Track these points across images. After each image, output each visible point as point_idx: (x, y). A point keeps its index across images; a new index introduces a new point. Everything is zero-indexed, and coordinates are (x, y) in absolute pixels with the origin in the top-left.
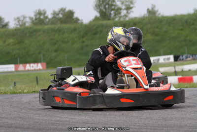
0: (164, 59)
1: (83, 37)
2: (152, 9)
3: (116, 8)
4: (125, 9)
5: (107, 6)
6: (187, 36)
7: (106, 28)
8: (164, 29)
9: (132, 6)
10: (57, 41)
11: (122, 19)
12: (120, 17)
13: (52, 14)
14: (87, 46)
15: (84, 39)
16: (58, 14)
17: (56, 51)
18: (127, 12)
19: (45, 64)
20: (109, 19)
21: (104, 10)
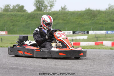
0: (68, 33)
1: (27, 19)
2: (64, 7)
3: (45, 5)
4: (49, 6)
5: (40, 4)
6: (80, 22)
7: (39, 15)
8: (68, 18)
9: (53, 5)
10: (14, 21)
11: (47, 11)
12: (47, 10)
13: (12, 7)
14: (29, 24)
15: (28, 21)
16: (15, 7)
17: (13, 26)
18: (51, 8)
19: (7, 32)
20: (41, 11)
21: (39, 6)
